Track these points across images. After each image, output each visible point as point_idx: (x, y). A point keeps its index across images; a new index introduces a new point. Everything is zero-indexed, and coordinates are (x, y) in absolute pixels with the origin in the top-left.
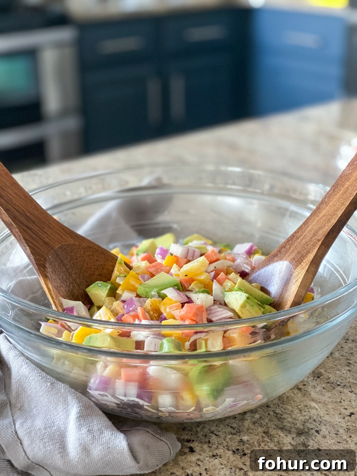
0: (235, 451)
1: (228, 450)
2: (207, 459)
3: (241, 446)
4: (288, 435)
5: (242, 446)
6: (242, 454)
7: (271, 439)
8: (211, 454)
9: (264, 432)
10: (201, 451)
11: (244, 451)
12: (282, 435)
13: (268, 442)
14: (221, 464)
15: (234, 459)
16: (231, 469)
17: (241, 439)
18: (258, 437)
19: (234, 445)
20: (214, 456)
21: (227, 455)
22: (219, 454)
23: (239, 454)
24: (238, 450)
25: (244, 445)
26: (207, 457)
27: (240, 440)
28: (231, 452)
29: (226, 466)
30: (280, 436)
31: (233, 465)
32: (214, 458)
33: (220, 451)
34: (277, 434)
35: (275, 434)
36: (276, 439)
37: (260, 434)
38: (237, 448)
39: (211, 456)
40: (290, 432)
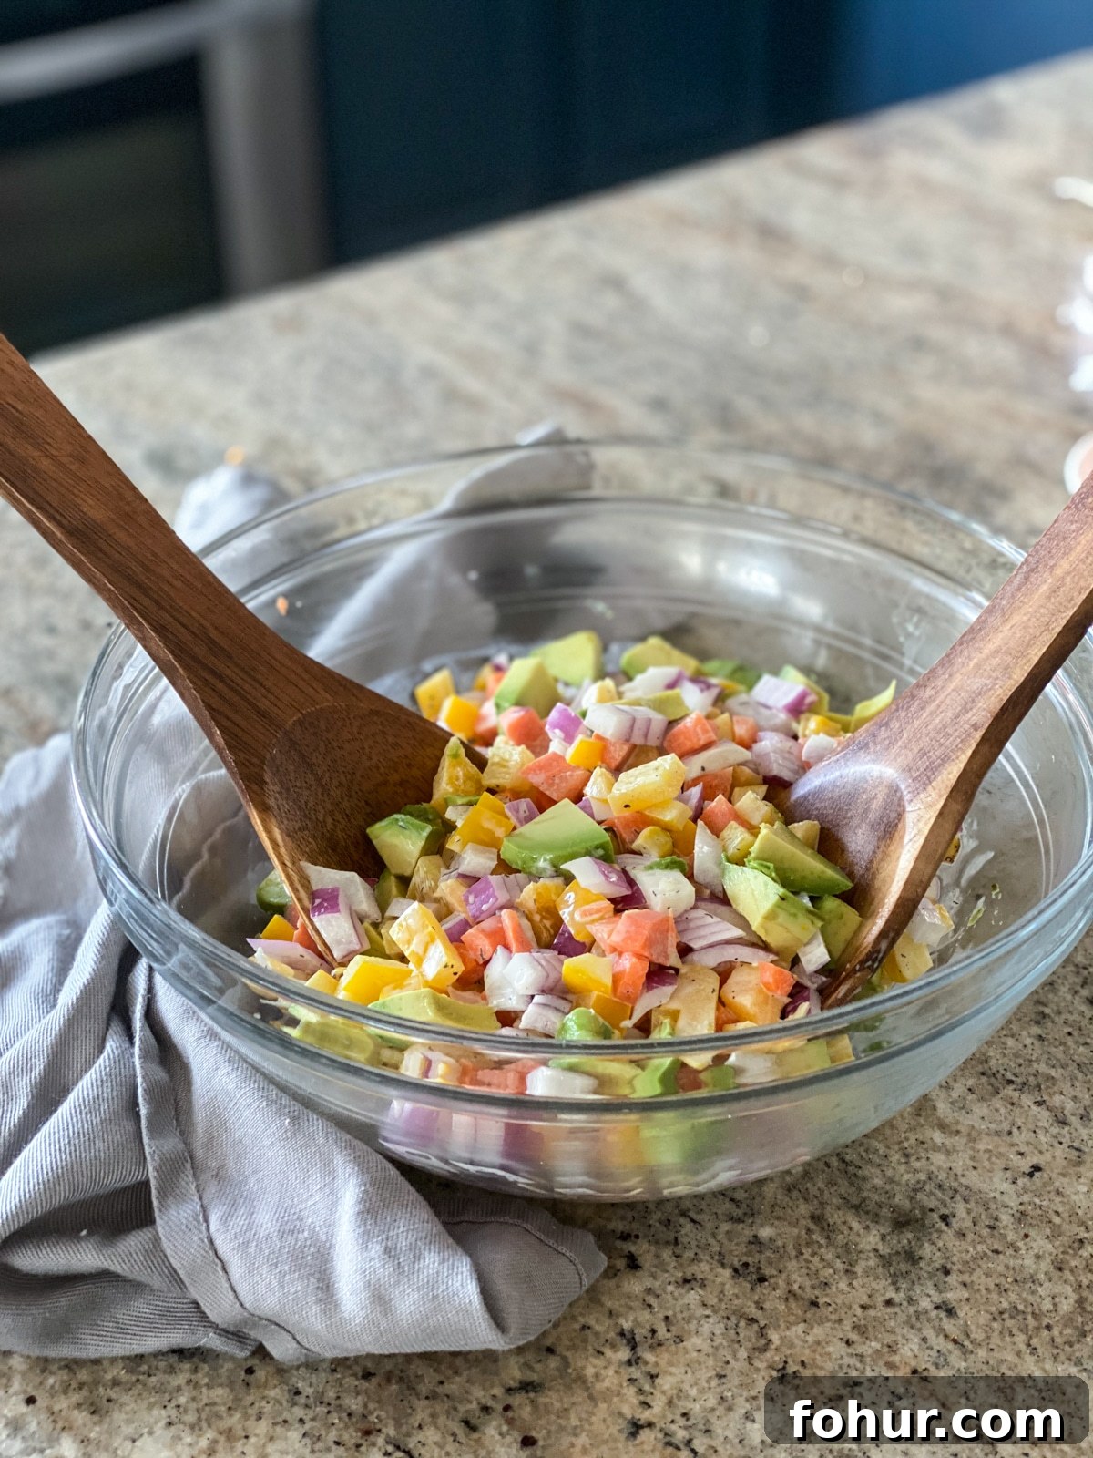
0: (739, 1268)
1: (723, 1265)
2: (670, 1288)
3: (753, 1256)
4: (872, 1225)
5: (757, 1255)
6: (755, 1277)
7: (828, 1238)
8: (680, 1274)
9: (812, 1217)
10: (656, 1267)
11: (760, 1268)
12: (855, 1225)
13: (820, 1246)
14: (705, 1305)
15: (736, 1291)
16: (728, 1319)
17: (755, 1236)
18: (796, 1231)
19: (736, 1253)
20: (686, 1281)
21: (719, 1280)
22: (699, 1276)
23: (749, 1279)
24: (746, 1265)
25: (760, 1252)
26: (670, 1284)
27: (751, 1239)
28: (727, 1273)
29: (715, 1312)
30: (850, 1228)
31: (734, 1307)
32: (687, 1286)
33: (702, 1269)
34: (845, 1223)
35: (839, 1222)
36: (840, 1237)
37: (803, 1222)
38: (745, 1259)
39: (680, 1281)
40: (876, 1218)
